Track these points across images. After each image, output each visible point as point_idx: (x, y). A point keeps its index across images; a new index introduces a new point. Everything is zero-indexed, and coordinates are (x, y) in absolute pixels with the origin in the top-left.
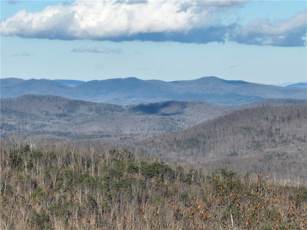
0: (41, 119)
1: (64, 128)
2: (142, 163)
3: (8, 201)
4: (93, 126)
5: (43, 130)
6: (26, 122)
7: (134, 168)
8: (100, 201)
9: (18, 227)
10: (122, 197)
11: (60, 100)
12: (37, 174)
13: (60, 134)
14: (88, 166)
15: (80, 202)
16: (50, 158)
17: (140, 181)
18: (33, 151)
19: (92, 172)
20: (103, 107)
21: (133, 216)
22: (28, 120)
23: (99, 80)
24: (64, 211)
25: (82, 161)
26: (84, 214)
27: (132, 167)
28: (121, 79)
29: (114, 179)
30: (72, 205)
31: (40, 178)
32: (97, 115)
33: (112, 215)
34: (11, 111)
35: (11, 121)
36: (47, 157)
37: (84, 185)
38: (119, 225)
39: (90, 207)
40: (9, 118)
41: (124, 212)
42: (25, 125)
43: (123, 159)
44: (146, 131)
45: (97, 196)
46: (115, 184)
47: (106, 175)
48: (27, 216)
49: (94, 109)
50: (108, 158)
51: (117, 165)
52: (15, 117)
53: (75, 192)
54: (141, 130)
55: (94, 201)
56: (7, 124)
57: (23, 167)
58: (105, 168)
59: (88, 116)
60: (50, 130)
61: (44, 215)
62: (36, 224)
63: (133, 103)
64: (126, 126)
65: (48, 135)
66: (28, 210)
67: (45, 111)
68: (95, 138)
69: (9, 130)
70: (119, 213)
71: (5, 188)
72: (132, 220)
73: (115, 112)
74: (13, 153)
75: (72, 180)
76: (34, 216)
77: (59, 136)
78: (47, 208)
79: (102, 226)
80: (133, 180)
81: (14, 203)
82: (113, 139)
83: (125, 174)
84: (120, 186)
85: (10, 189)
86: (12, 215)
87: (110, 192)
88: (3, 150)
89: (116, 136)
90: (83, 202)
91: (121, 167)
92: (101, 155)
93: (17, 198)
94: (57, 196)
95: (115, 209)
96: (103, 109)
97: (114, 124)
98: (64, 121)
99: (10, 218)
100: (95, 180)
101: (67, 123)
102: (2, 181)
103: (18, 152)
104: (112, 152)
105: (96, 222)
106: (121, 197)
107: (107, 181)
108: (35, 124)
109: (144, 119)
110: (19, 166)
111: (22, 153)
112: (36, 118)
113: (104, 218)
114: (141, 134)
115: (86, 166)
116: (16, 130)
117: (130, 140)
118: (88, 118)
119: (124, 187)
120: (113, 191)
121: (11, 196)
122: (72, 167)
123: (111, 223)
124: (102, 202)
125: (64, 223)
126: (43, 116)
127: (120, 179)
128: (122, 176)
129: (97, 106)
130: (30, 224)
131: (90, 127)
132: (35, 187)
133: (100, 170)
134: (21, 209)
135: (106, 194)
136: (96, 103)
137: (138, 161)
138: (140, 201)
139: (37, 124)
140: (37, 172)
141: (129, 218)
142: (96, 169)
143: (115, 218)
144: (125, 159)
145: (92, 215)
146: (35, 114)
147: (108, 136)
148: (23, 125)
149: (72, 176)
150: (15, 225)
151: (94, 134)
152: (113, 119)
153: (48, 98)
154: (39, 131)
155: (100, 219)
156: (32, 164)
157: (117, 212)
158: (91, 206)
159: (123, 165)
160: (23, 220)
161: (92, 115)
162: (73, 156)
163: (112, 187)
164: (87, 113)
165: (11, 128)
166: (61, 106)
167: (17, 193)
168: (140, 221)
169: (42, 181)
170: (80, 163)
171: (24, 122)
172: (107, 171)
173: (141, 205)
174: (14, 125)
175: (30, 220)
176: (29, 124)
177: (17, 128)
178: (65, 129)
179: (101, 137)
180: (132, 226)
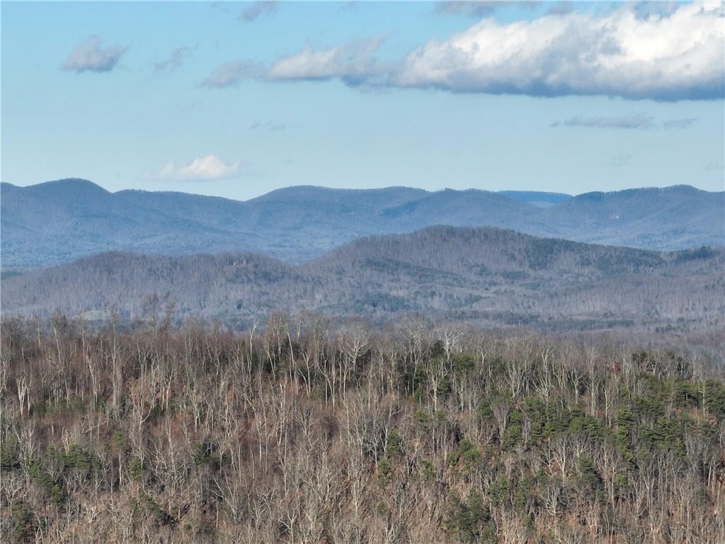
0: (467, 283)
1: (522, 304)
2: (710, 384)
3: (393, 473)
4: (591, 299)
5: (473, 309)
6: (434, 290)
7: (689, 396)
8: (609, 474)
9: (417, 535)
10: (663, 463)
11: (513, 239)
12: (460, 409)
13: (513, 319)
14: (582, 392)
15: (564, 476)
16: (493, 373)
17: (706, 426)
18: (451, 355)
19: (590, 405)
20: (614, 255)
21: (689, 509)
22: (438, 286)
23: (605, 192)
24: (524, 496)
25: (567, 380)
26: (571, 504)
27: (684, 393)
28: (657, 188)
29: (643, 421)
30: (544, 483)
31: (469, 420)
32: (601, 276)
33: (638, 506)
34: (397, 264)
35: (396, 289)
36: (486, 369)
37: (572, 435)
38: (655, 532)
39: (587, 488)
40: (392, 281)
41: (668, 500)
42: (430, 298)
43: (664, 374)
44: (716, 312)
45: (604, 461)
46: (647, 433)
47: (623, 412)
48: (437, 508)
49: (594, 261)
50: (628, 371)
51: (651, 388)
52: (408, 278)
53: (551, 451)
54: (705, 309)
55: (595, 473)
56: (387, 296)
57: (428, 392)
58: (622, 395)
59: (579, 275)
60: (489, 309)
61: (478, 507)
62: (458, 528)
63: (685, 247)
64: (670, 301)
65: (485, 322)
66: (439, 493)
67: (478, 265)
68: (595, 329)
69: (392, 310)
70: (654, 503)
71: (386, 442)
72: (685, 518)
73: (643, 266)
74: (403, 359)
75: (543, 425)
76: (455, 508)
77: (512, 324)
78: (484, 490)
79: (614, 533)
80: (689, 424)
81: (407, 478)
82: (639, 330)
83: (669, 409)
84: (657, 437)
85: (398, 445)
86: (403, 507)
87: (633, 453)
88: (381, 354)
89: (644, 324)
90: (570, 475)
91: (660, 393)
92: (613, 365)
93: (415, 466)
94: (508, 461)
95: (646, 493)
96: (614, 259)
97: (642, 296)
98: (523, 289)
99: (397, 513)
100: (599, 423)
101: (530, 292)
102: (379, 425)
103: (417, 358)
104: (640, 357)
105: (601, 522)
106: (660, 463)
107: (627, 426)
108: (455, 297)
109: (712, 283)
110: (418, 390)
111: (425, 359)
112: (455, 282)
113: (620, 515)
114: (704, 318)
115: (577, 392)
116: (408, 309)
117: (679, 333)
118: (580, 282)
119: (667, 440)
120: (640, 451)
121: (401, 460)
122: (543, 392)
123: (637, 526)
124: (615, 475)
125: (524, 526)
126: (473, 278)
127: (658, 421)
128: (662, 414)
129: (600, 253)
130: (445, 528)
131: (583, 302)
132: (457, 440)
133: (611, 400)
134: (423, 494)
135: (623, 456)
136: (599, 245)
137: (698, 380)
138: (704, 473)
139: (459, 296)
140: (462, 405)
141: (679, 514)
142: (601, 399)
143: (646, 513)
144: (669, 374)
145: (591, 507)
146: (455, 272)
147: (628, 324)
148: (425, 297)
149: (544, 414)
150: (410, 530)
151: (593, 318)
152: (638, 284)
153: (485, 234)
154: (463, 313)
155: (610, 515)
156: (449, 387)
157: (650, 501)
158: (588, 486)
159: (664, 389)
160: (427, 516)
161: (590, 275)
162: (545, 367)
163: (639, 440)
164: (576, 271)
165: (398, 304)
166: (516, 254)
167: (414, 455)
168: (704, 520)
169: (472, 427)
170: (563, 383)
171: (429, 291)
172: (626, 403)
173: (707, 484)
174: (403, 298)
175: (445, 518)
176: (440, 296)
177: (411, 304)
178: (524, 308)
179: (610, 325)
180: (685, 533)
